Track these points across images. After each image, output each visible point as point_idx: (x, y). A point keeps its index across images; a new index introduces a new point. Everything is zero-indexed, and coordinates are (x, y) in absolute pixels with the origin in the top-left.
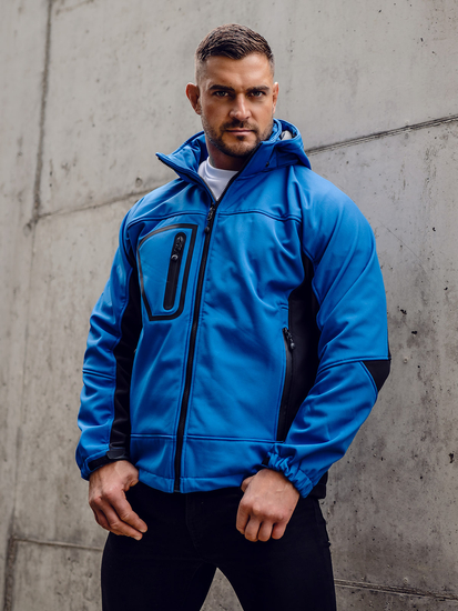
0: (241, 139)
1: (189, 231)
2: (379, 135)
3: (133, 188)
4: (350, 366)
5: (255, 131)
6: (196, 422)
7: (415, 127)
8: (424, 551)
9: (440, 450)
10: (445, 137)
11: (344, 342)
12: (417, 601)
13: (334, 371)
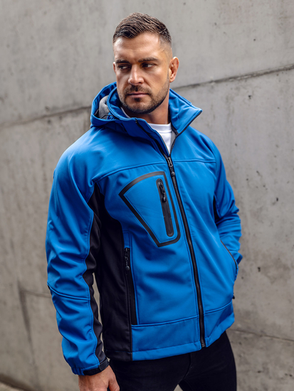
1: (162, 177)
2: (195, 86)
3: (45, 113)
5: (149, 94)
6: (208, 303)
7: (217, 82)
8: (248, 313)
9: (252, 265)
10: (238, 89)
12: (246, 335)
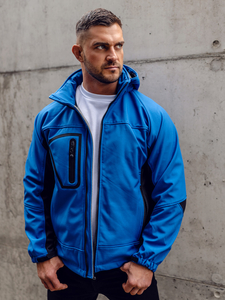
0: (113, 72)
1: (77, 138)
4: (174, 207)
6: (102, 239)
11: (170, 194)
13: (166, 209)
